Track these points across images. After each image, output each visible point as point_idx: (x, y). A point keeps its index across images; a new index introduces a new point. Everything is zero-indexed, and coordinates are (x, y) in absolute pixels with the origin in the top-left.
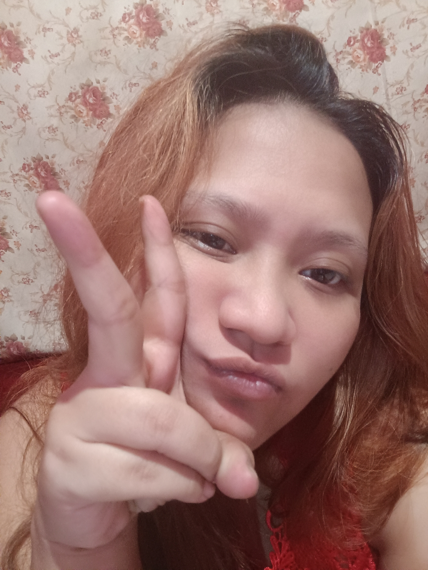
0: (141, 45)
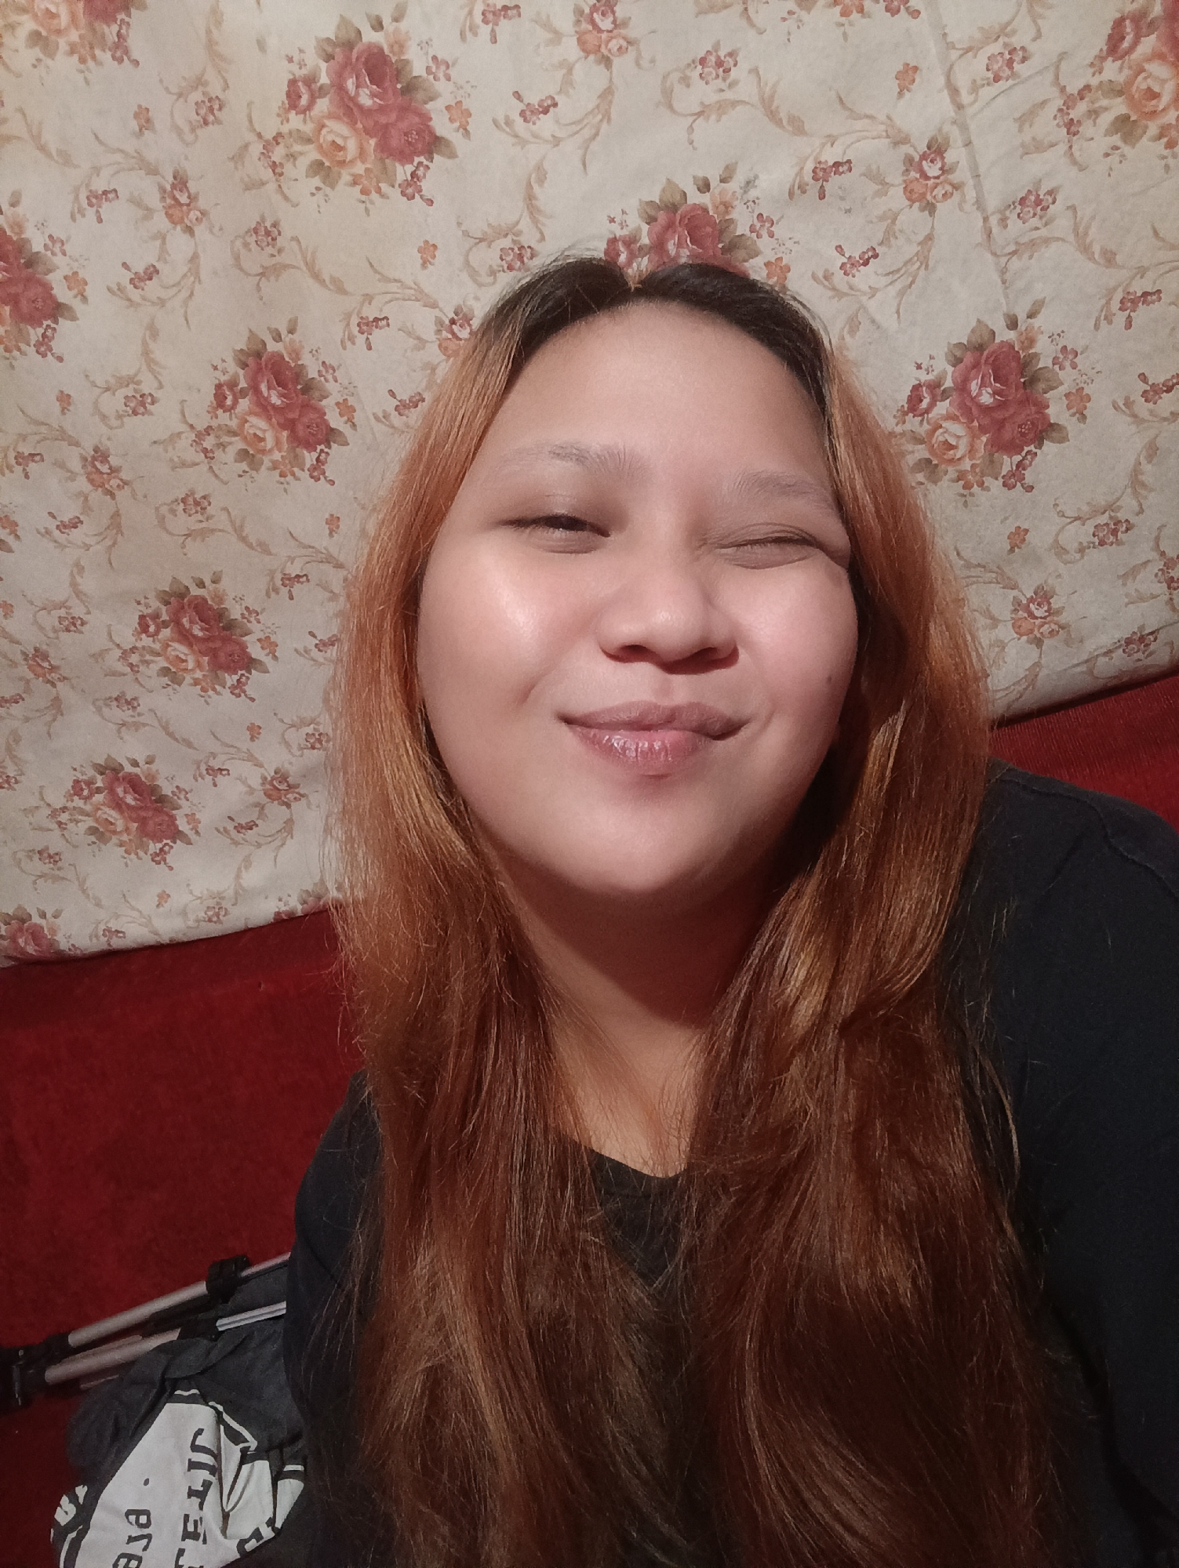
0: (84, 53)
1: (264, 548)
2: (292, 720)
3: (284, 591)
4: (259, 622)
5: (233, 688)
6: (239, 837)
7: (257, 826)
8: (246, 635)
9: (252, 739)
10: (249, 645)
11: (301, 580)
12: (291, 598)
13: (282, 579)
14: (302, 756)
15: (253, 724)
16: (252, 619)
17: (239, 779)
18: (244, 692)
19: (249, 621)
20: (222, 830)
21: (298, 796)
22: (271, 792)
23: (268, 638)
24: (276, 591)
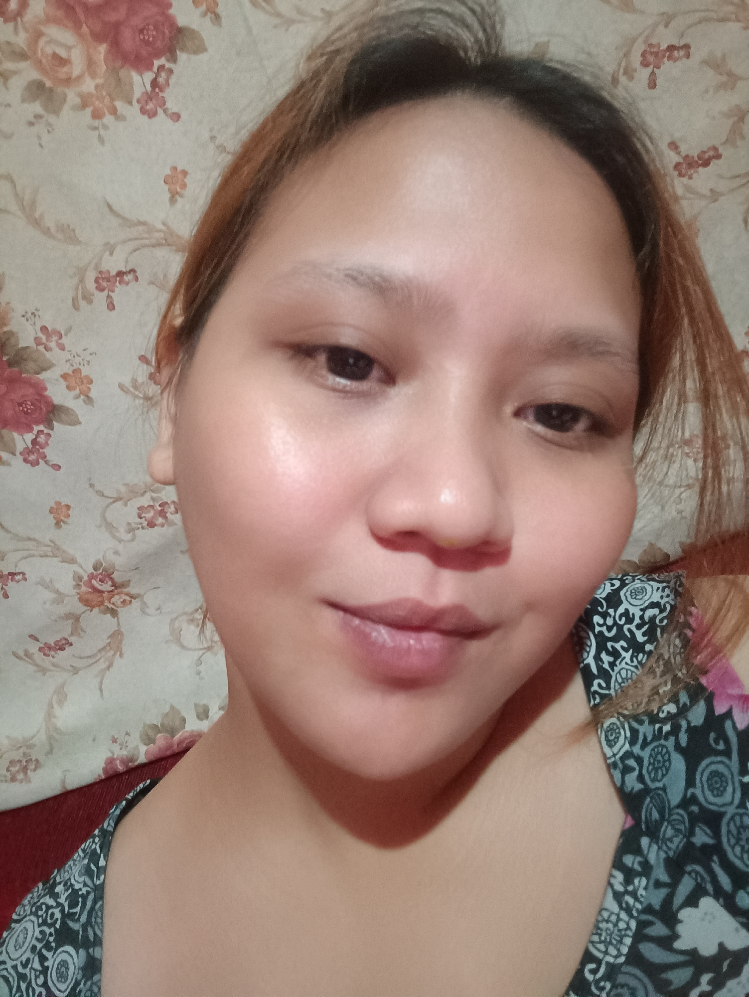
1: (68, 235)
2: (118, 491)
3: (100, 298)
4: (62, 348)
5: (27, 452)
6: (46, 662)
7: (71, 644)
8: (44, 369)
9: (58, 524)
10: (48, 386)
11: (126, 278)
12: (111, 307)
13: (97, 280)
14: (133, 540)
15: (58, 503)
16: (53, 345)
17: (42, 583)
18: (44, 457)
19: (46, 349)
20: (21, 653)
21: (128, 598)
22: (89, 596)
23: (77, 371)
24: (88, 299)
